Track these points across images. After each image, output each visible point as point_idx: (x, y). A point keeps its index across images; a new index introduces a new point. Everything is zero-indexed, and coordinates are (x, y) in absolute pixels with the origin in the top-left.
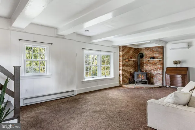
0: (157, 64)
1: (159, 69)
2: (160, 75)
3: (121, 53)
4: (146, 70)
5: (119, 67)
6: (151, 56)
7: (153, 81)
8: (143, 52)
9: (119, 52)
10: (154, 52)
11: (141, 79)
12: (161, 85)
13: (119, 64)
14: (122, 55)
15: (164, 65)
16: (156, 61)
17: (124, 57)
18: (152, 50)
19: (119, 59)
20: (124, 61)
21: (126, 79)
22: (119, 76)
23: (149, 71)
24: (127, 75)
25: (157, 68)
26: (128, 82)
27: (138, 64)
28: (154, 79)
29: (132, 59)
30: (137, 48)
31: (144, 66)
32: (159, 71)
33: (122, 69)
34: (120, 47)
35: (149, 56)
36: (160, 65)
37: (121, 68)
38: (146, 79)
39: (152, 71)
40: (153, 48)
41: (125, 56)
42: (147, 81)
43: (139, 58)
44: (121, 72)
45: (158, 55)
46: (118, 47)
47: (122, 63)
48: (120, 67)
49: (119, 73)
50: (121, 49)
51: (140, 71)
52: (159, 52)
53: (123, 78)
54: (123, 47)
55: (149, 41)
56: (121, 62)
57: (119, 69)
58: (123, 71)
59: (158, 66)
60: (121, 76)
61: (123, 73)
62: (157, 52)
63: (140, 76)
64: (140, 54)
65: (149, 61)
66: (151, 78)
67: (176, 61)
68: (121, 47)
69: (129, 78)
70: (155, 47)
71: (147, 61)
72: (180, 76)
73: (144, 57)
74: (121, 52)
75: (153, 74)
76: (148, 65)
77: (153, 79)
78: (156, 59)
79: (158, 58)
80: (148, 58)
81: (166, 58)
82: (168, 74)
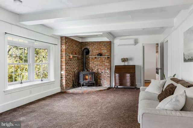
0: (105, 61)
1: (106, 68)
2: (108, 74)
3: (64, 47)
4: (92, 69)
5: (61, 65)
6: (98, 52)
7: (100, 82)
8: (89, 47)
9: (61, 45)
10: (101, 47)
11: (88, 81)
12: (108, 86)
13: (61, 62)
14: (66, 50)
15: (112, 63)
16: (104, 59)
17: (67, 52)
18: (100, 46)
19: (61, 55)
20: (68, 58)
21: (70, 81)
22: (61, 78)
23: (95, 70)
24: (71, 76)
25: (105, 67)
26: (71, 85)
27: (83, 62)
28: (102, 80)
29: (76, 55)
30: (82, 42)
31: (90, 65)
32: (107, 70)
33: (66, 69)
34: (62, 37)
35: (96, 53)
36: (108, 63)
37: (64, 67)
38: (93, 80)
39: (99, 70)
40: (100, 42)
41: (69, 51)
42: (94, 82)
43: (85, 54)
44: (63, 73)
45: (106, 52)
46: (60, 38)
47: (66, 60)
48: (63, 65)
49: (61, 74)
50: (64, 41)
51: (86, 70)
52: (107, 48)
53: (66, 81)
54: (66, 38)
55: (102, 33)
56: (64, 59)
57: (61, 69)
58: (66, 71)
59: (106, 64)
60: (64, 78)
61: (67, 73)
62: (105, 48)
63: (86, 77)
64: (85, 49)
65: (96, 58)
66: (98, 78)
67: (124, 59)
68: (64, 38)
69: (73, 80)
70: (103, 42)
71: (94, 58)
72: (129, 74)
73: (90, 53)
74: (63, 45)
75: (100, 74)
76: (95, 63)
77: (100, 79)
78: (103, 56)
79: (106, 55)
80: (94, 55)
81: (114, 56)
82: (117, 73)
